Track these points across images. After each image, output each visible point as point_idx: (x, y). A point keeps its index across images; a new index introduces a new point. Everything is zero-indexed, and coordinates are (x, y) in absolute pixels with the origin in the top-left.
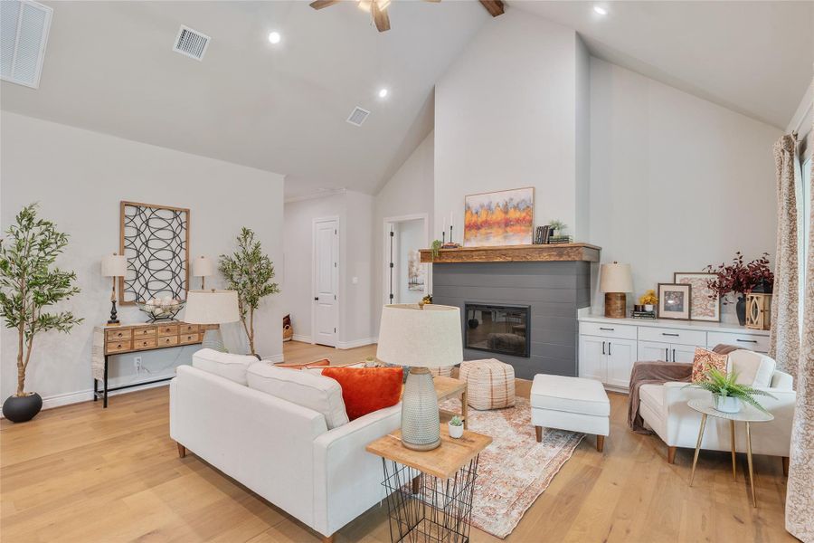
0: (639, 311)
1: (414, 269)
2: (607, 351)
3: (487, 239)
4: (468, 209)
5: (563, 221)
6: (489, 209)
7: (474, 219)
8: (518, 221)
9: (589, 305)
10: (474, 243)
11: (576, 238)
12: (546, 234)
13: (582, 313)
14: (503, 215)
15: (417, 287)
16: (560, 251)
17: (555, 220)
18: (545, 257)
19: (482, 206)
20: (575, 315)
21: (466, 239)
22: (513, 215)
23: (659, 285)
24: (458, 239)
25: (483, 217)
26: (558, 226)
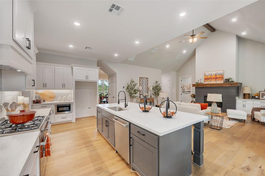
0: (254, 97)
1: (184, 88)
2: (244, 106)
3: (211, 82)
4: (205, 75)
5: (232, 77)
6: (211, 75)
7: (207, 77)
8: (219, 78)
9: (239, 96)
10: (207, 83)
11: (235, 81)
12: (227, 80)
13: (237, 98)
14: (215, 76)
15: (185, 92)
16: (231, 84)
17: (230, 77)
18: (227, 85)
19: (209, 74)
20: (235, 98)
21: (205, 82)
22: (218, 76)
23: (260, 92)
24: (203, 81)
25: (209, 77)
26: (231, 79)
